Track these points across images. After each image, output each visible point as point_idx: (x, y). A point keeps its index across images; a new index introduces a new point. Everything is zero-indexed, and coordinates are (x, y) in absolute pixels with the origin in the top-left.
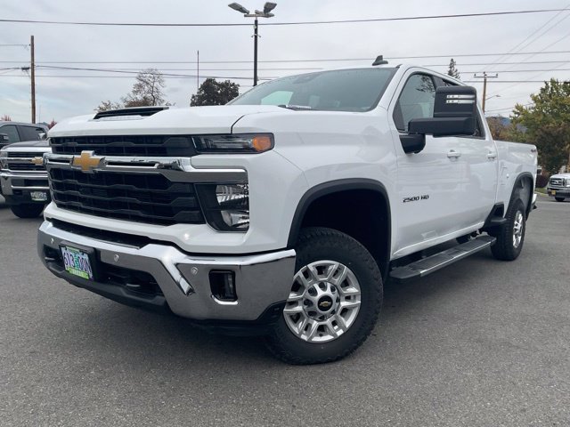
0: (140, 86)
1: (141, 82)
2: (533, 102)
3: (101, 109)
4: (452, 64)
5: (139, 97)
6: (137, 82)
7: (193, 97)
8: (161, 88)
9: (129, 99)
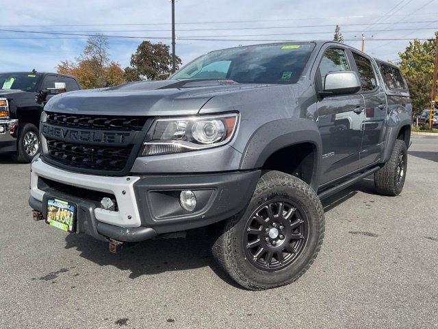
0: (90, 48)
1: (91, 45)
2: (400, 58)
3: (60, 66)
4: (338, 29)
5: (90, 57)
6: (88, 45)
7: (133, 56)
8: (107, 50)
9: (81, 59)
